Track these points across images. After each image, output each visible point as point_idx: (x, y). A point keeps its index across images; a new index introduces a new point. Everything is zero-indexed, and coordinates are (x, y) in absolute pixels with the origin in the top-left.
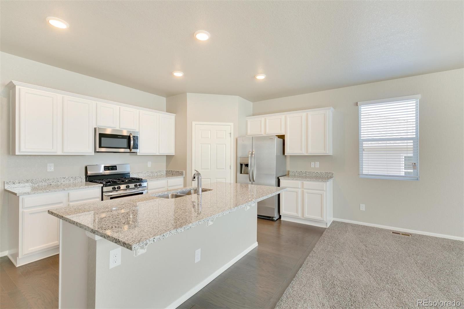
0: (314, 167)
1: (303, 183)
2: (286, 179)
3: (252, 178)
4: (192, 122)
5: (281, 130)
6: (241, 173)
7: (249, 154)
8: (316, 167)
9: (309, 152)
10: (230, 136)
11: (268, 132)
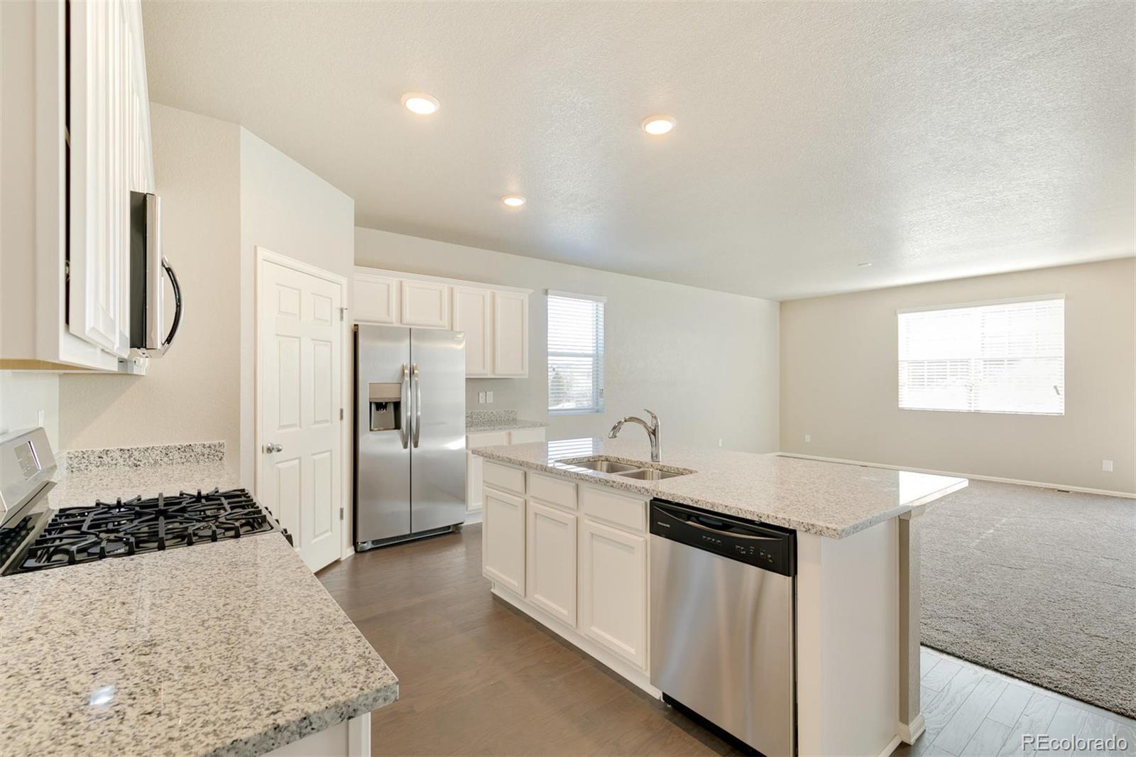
0: (485, 402)
1: (510, 434)
2: (482, 430)
3: (412, 438)
4: (255, 247)
5: (441, 319)
6: (371, 430)
7: (403, 374)
8: (488, 402)
9: (497, 372)
10: (342, 318)
11: (408, 318)
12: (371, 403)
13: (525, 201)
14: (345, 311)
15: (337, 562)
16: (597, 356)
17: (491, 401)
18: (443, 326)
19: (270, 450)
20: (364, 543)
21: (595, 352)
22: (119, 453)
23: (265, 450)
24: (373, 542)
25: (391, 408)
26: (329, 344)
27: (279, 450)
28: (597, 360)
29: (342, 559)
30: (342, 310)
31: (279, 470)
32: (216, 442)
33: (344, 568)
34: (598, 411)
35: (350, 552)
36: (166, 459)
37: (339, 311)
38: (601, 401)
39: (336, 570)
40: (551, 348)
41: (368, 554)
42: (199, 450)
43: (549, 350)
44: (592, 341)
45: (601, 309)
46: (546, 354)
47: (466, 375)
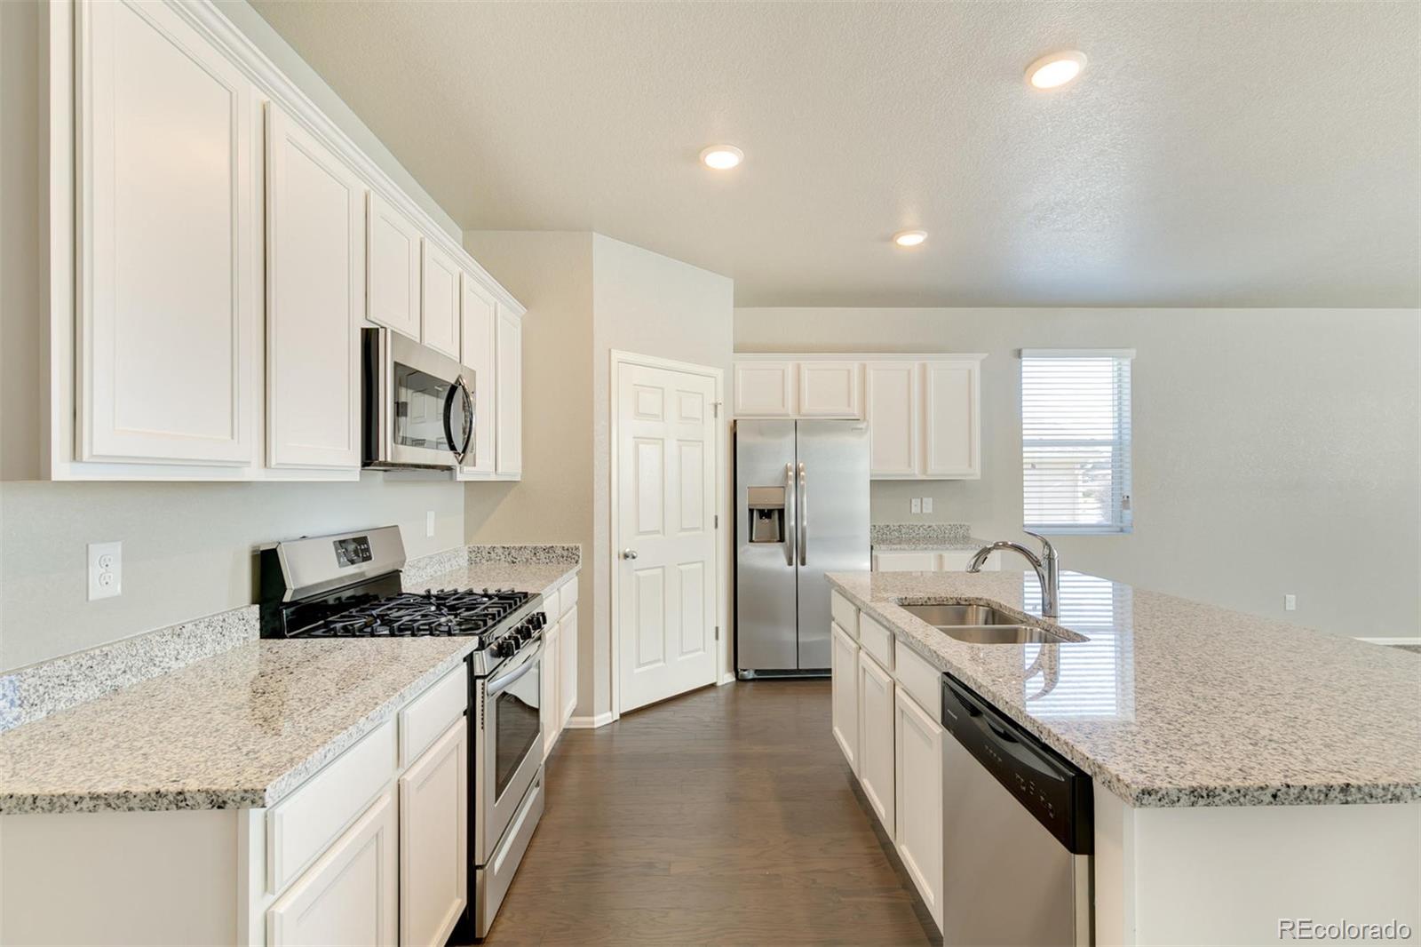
0: (919, 511)
1: (941, 556)
2: (897, 549)
3: (798, 554)
4: (610, 351)
5: (849, 406)
6: (751, 541)
7: (786, 476)
8: (924, 511)
9: (929, 472)
10: (716, 416)
11: (807, 407)
12: (751, 511)
13: (926, 235)
14: (719, 407)
15: (713, 686)
16: (1121, 443)
17: (930, 511)
18: (854, 415)
19: (626, 556)
20: (745, 670)
21: (1116, 437)
22: (501, 550)
23: (622, 556)
24: (756, 671)
25: (776, 516)
26: (701, 444)
27: (634, 557)
28: (1121, 449)
29: (719, 684)
30: (716, 406)
31: (638, 578)
32: (572, 545)
33: (721, 694)
34: (1122, 531)
35: (727, 678)
36: (534, 558)
37: (713, 407)
38: (1128, 514)
39: (711, 694)
40: (1027, 435)
41: (750, 685)
42: (559, 552)
43: (1024, 438)
44: (1111, 420)
45: (1127, 369)
46: (1021, 444)
47: (871, 476)
